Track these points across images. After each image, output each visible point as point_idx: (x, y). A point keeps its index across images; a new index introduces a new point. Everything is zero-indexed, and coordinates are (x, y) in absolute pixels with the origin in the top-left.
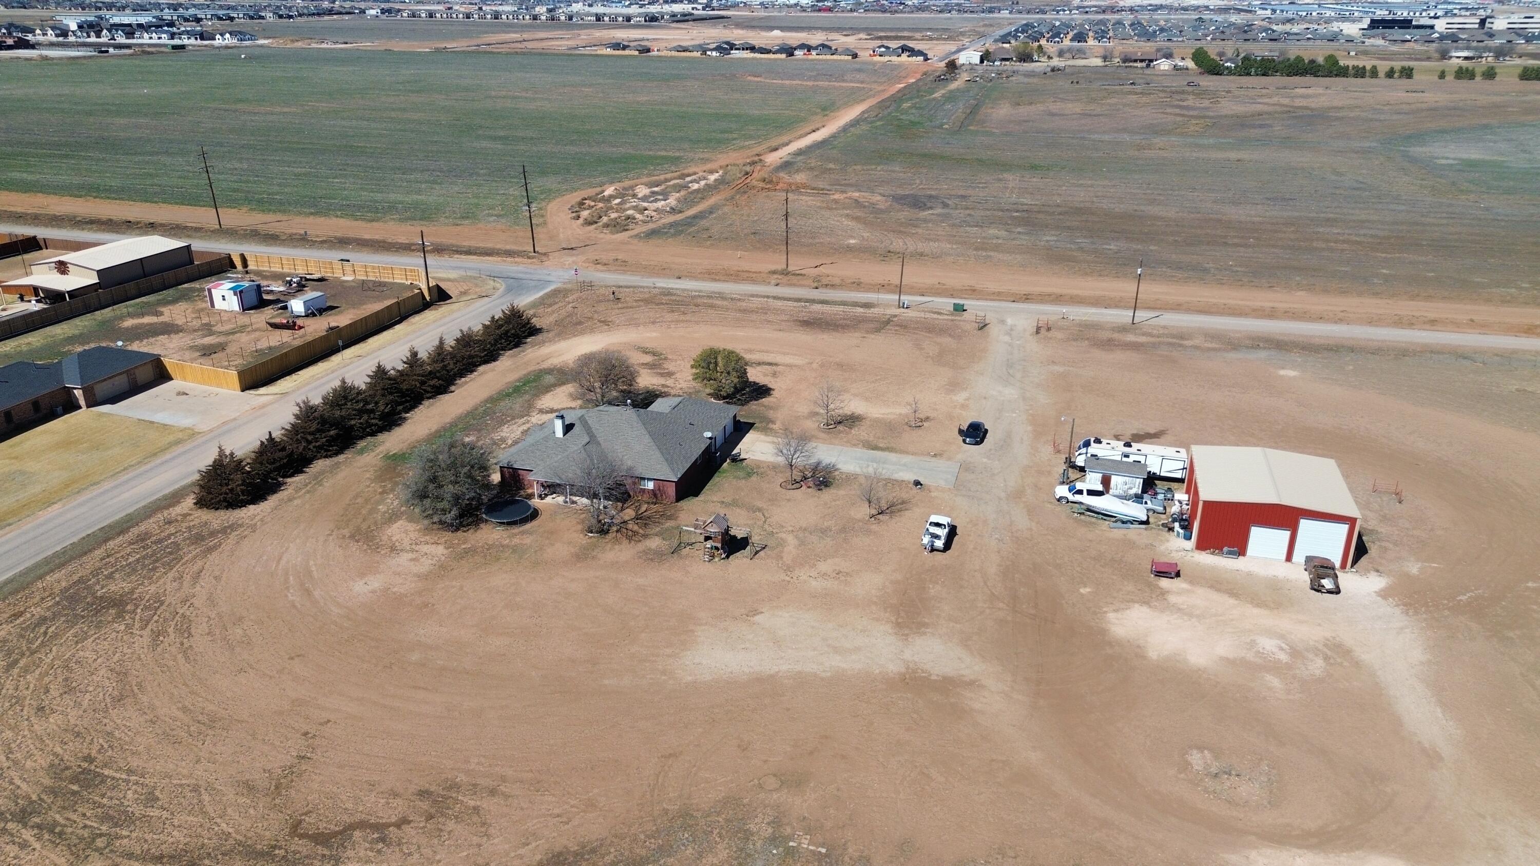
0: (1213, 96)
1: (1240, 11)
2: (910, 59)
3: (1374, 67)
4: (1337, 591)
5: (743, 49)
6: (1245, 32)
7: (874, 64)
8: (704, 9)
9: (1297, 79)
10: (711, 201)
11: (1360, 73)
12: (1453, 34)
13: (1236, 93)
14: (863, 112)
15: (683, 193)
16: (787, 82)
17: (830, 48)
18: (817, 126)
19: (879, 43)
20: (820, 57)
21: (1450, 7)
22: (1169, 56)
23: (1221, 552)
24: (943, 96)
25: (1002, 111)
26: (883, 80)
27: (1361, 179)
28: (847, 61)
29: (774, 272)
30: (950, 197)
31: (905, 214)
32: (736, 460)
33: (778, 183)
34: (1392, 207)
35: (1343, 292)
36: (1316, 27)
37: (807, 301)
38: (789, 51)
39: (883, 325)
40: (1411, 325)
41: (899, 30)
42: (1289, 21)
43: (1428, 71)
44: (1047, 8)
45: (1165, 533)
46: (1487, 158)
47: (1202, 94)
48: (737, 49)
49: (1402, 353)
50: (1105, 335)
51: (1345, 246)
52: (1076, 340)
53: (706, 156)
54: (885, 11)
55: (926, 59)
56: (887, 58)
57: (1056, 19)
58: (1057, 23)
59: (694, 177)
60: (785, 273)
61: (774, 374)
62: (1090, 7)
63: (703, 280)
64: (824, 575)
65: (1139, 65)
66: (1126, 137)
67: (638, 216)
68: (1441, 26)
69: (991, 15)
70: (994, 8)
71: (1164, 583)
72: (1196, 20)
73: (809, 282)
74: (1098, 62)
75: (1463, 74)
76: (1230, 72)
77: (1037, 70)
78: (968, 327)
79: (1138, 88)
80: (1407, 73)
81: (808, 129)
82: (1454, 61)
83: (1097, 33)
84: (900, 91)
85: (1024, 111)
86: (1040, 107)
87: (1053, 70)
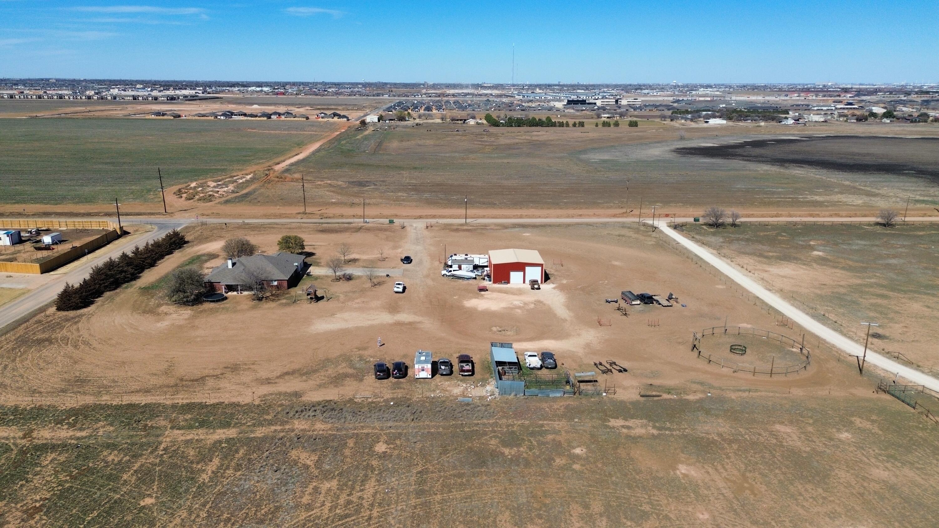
0: (496, 136)
1: (507, 96)
2: (339, 120)
3: (567, 122)
4: (539, 289)
5: (239, 115)
6: (510, 106)
7: (320, 122)
8: (203, 93)
9: (533, 128)
10: (253, 187)
11: (561, 125)
12: (603, 107)
13: (507, 135)
14: (321, 146)
15: (235, 184)
16: (272, 132)
17: (292, 114)
18: (298, 152)
19: (319, 112)
20: (288, 119)
21: (605, 94)
22: (474, 118)
23: (502, 283)
24: (362, 137)
25: (395, 144)
26: (327, 130)
27: (559, 168)
28: (303, 121)
29: (299, 213)
30: (377, 181)
31: (356, 189)
32: (308, 275)
33: (286, 178)
34: (570, 178)
35: (549, 208)
36: (543, 104)
37: (319, 223)
38: (269, 116)
39: (359, 229)
40: (573, 217)
41: (328, 105)
42: (531, 101)
43: (591, 123)
44: (409, 94)
45: (482, 281)
46: (611, 158)
47: (490, 135)
48: (235, 115)
49: (568, 225)
50: (455, 227)
51: (551, 193)
52: (443, 230)
53: (240, 168)
54: (317, 95)
55: (348, 120)
56: (326, 120)
57: (415, 100)
58: (416, 102)
59: (238, 177)
60: (305, 213)
61: (314, 249)
62: (432, 94)
63: (262, 218)
64: (358, 303)
65: (460, 122)
66: (457, 154)
67: (215, 194)
68: (599, 103)
69: (378, 98)
70: (380, 93)
71: (483, 293)
72: (486, 101)
73: (318, 216)
74: (439, 121)
75: (605, 124)
76: (503, 125)
77: (409, 125)
78: (397, 228)
79: (460, 133)
80: (582, 124)
81: (294, 154)
82: (603, 119)
83: (437, 106)
84: (338, 135)
85: (405, 144)
86: (413, 142)
87: (417, 125)
